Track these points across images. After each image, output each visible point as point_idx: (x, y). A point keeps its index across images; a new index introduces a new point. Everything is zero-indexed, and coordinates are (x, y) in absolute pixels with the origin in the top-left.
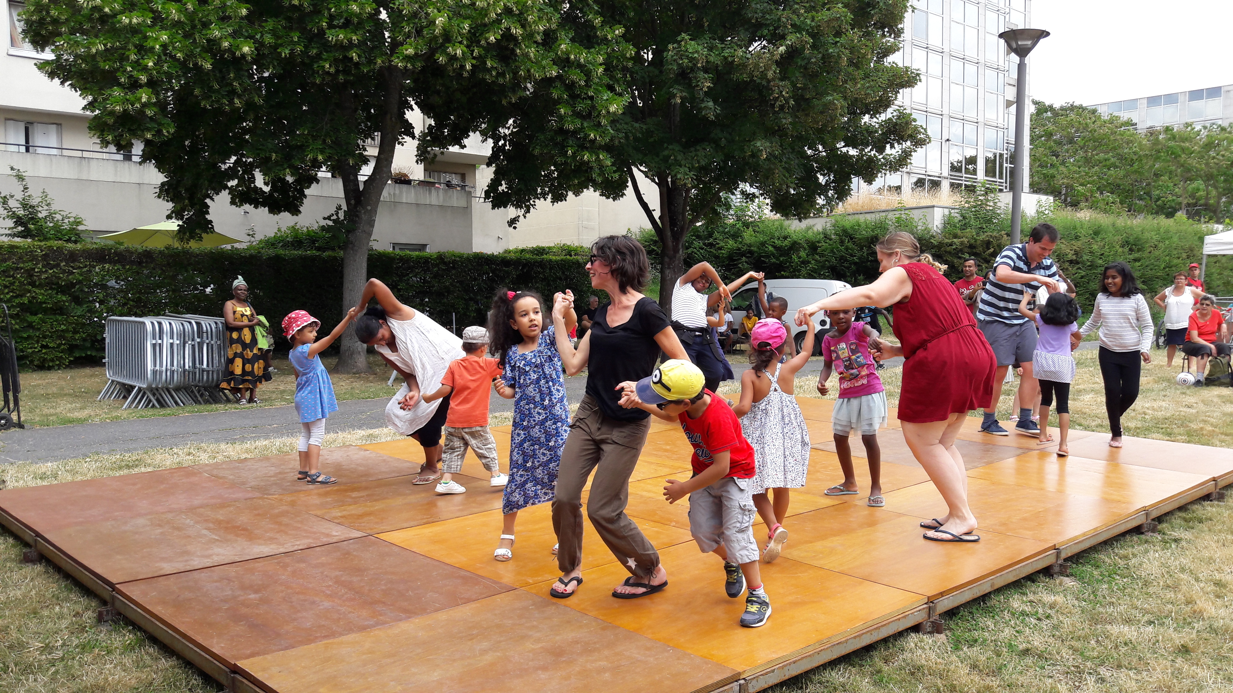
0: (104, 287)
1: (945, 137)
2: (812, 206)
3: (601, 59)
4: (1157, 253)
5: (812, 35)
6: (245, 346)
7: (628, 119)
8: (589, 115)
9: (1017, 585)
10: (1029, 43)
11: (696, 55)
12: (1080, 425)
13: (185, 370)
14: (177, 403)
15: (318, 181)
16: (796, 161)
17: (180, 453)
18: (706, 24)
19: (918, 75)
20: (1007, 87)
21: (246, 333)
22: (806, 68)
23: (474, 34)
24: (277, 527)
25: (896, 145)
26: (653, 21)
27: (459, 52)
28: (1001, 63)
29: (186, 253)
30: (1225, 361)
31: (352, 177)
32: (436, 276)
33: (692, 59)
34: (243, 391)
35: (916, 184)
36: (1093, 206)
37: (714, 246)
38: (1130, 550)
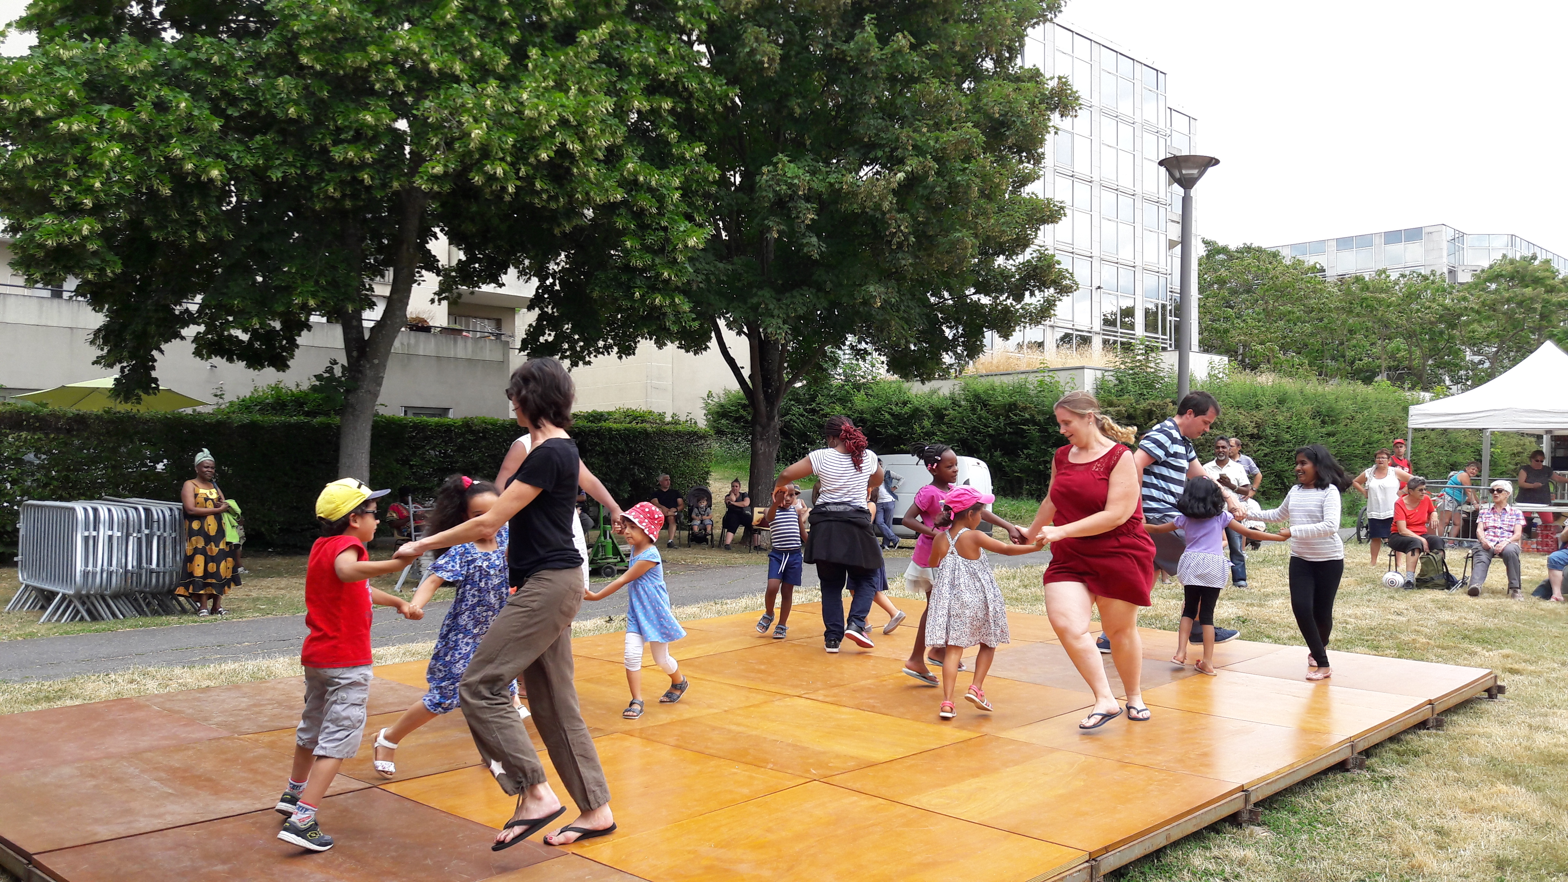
0: (19, 462)
1: (1096, 284)
2: (938, 364)
3: (677, 182)
4: (1355, 426)
5: (936, 159)
6: (208, 539)
7: (711, 257)
8: (662, 250)
9: (1198, 837)
10: (1195, 172)
11: (796, 181)
12: (1269, 637)
13: (126, 571)
14: (114, 615)
15: (309, 328)
16: (918, 310)
17: (120, 680)
18: (808, 142)
19: (1062, 208)
20: (1170, 224)
21: (211, 521)
22: (928, 199)
23: (521, 149)
24: (251, 776)
25: (1037, 292)
26: (741, 136)
27: (499, 171)
28: (1162, 194)
29: (130, 418)
30: (1438, 557)
31: (355, 323)
32: (460, 449)
33: (791, 186)
34: (204, 598)
35: (1062, 339)
36: (1276, 368)
37: (818, 412)
38: (1333, 790)
